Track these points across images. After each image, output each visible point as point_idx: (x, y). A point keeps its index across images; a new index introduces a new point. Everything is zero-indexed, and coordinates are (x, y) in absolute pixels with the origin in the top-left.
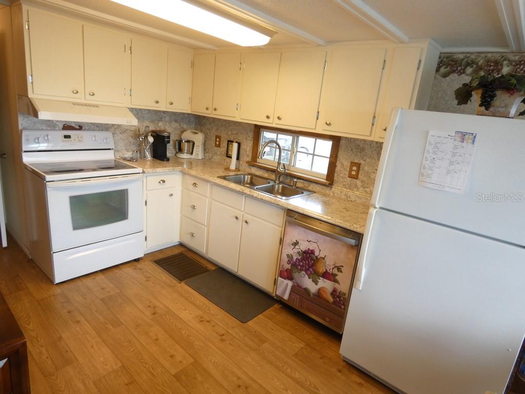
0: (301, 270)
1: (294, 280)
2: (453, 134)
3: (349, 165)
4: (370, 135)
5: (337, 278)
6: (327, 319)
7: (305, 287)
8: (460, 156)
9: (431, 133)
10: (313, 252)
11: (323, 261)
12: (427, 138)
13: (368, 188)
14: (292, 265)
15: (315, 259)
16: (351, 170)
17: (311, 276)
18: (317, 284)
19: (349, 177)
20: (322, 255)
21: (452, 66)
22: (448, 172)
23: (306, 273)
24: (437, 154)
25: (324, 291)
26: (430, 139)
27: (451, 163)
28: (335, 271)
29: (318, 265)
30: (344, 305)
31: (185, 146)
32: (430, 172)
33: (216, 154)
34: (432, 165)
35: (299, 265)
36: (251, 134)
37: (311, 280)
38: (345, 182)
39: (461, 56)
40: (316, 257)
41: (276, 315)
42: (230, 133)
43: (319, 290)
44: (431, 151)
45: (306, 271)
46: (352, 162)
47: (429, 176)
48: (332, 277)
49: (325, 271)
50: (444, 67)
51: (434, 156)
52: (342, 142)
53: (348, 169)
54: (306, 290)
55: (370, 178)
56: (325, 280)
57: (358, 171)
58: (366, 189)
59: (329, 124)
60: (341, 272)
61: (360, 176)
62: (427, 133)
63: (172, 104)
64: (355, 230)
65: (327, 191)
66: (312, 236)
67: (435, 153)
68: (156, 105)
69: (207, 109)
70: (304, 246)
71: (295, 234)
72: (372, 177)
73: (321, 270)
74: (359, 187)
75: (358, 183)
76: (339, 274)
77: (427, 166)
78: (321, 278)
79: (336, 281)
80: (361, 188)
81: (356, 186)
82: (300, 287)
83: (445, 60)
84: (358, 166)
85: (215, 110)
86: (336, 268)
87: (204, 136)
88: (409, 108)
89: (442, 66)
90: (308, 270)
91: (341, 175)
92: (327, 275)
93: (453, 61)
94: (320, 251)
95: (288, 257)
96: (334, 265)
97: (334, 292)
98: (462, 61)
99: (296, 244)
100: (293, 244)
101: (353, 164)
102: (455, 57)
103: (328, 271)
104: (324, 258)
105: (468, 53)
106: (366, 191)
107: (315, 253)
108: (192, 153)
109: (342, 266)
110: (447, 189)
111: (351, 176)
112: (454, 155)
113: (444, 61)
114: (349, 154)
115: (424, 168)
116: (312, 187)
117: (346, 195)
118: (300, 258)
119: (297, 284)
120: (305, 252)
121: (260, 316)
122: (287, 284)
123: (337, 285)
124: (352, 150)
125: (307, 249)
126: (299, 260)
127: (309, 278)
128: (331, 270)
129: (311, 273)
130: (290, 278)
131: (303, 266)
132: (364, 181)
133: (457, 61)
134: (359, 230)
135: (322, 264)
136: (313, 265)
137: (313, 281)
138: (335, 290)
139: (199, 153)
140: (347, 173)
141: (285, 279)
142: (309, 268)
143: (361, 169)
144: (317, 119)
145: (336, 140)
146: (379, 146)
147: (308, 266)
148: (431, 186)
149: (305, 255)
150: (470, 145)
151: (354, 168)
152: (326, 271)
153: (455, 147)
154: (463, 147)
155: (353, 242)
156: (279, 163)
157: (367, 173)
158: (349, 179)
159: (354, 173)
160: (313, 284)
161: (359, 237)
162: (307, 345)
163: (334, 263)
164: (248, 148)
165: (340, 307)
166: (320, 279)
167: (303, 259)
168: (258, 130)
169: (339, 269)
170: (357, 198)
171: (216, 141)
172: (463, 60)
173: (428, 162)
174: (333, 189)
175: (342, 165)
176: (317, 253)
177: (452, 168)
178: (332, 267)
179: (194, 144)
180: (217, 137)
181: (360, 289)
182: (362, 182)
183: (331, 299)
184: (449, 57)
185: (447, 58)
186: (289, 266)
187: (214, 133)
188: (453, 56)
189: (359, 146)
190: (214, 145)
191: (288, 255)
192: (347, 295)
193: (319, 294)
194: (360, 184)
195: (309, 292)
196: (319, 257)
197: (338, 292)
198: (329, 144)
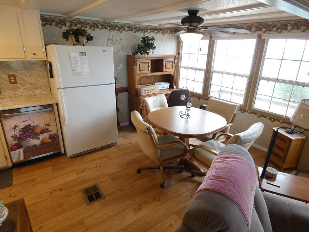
0: (26, 138)
1: (23, 147)
2: (79, 53)
3: (7, 77)
4: (25, 58)
5: (49, 129)
6: (52, 150)
7: (32, 145)
8: (83, 61)
9: (71, 54)
10: (29, 125)
11: (38, 126)
12: (70, 56)
13: (26, 86)
14: (18, 139)
15: (33, 128)
16: (10, 79)
17: (34, 137)
18: (39, 139)
19: (10, 84)
20: (36, 124)
22: (82, 67)
23: (30, 138)
24: (75, 62)
25: (45, 140)
26: (71, 56)
27: (82, 64)
28: (47, 127)
29: (36, 129)
30: (58, 138)
32: (76, 69)
34: (76, 66)
35: (23, 137)
37: (35, 139)
38: (8, 87)
39: (48, 17)
40: (33, 127)
41: (21, 171)
43: (42, 141)
44: (73, 61)
45: (30, 137)
46: (8, 75)
48: (46, 131)
49: (41, 130)
51: (75, 63)
53: (8, 79)
54: (34, 146)
55: (25, 81)
56: (43, 134)
57: (15, 79)
58: (25, 87)
60: (50, 125)
61: (17, 81)
62: (70, 54)
66: (24, 118)
70: (22, 126)
71: (12, 122)
72: (25, 80)
73: (39, 131)
74: (20, 87)
75: (18, 85)
76: (50, 127)
77: (74, 67)
78: (40, 135)
79: (50, 131)
80: (22, 88)
81: (18, 87)
82: (30, 147)
84: (14, 76)
86: (47, 125)
90: (31, 135)
91: (4, 84)
92: (43, 132)
94: (34, 122)
95: (13, 138)
96: (45, 124)
97: (51, 137)
99: (15, 127)
100: (13, 129)
101: (10, 76)
103: (43, 129)
104: (38, 125)
106: (26, 88)
107: (31, 125)
109: (50, 123)
110: (84, 73)
111: (11, 83)
112: (81, 61)
114: (4, 71)
115: (74, 68)
117: (14, 94)
118: (22, 133)
119: (26, 147)
120: (24, 128)
122: (19, 152)
123: (50, 133)
124: (5, 68)
125: (25, 126)
126: (22, 134)
127: (33, 139)
128: (44, 128)
129: (33, 136)
130: (20, 147)
131: (26, 136)
132: (22, 84)
133: (47, 19)
135: (38, 128)
136: (32, 131)
137: (36, 139)
138: (50, 135)
140: (8, 82)
141: (16, 150)
142: (31, 134)
143: (16, 77)
147: (30, 134)
148: (78, 74)
149: (25, 130)
150: (85, 56)
151: (12, 78)
152: (42, 130)
153: (81, 58)
154: (83, 58)
157: (22, 78)
158: (11, 85)
159: (13, 81)
160: (37, 140)
163: (44, 124)
165: (56, 141)
166: (40, 136)
167: (24, 133)
170: (22, 94)
173: (74, 65)
176: (32, 125)
177: (82, 66)
178: (44, 126)
181: (67, 124)
182: (20, 84)
183: (50, 141)
186: (16, 142)
191: (12, 137)
192: (57, 134)
193: (43, 143)
194: (20, 85)
195: (36, 146)
196: (34, 126)
197: (52, 135)
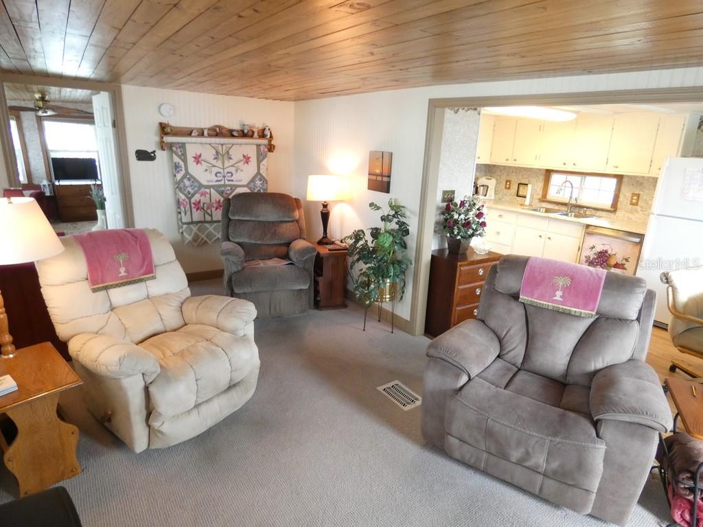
0: (597, 265)
3: (630, 195)
4: (649, 172)
5: (625, 266)
9: (688, 170)
10: (606, 252)
11: (615, 256)
12: (685, 173)
13: (646, 211)
15: (608, 256)
16: (632, 199)
19: (631, 204)
20: (613, 253)
22: (699, 190)
23: (601, 267)
24: (691, 181)
26: (687, 173)
27: (700, 185)
28: (624, 262)
29: (611, 259)
31: (481, 190)
32: (687, 191)
33: (506, 194)
34: (689, 187)
35: (595, 262)
36: (542, 178)
38: (627, 208)
42: (520, 177)
44: (688, 179)
46: (632, 194)
47: (687, 194)
48: (621, 266)
52: (625, 180)
53: (630, 199)
56: (616, 269)
57: (638, 200)
59: (617, 167)
60: (628, 262)
61: (639, 203)
64: (639, 232)
65: (612, 215)
66: (606, 240)
69: (507, 160)
70: (599, 248)
71: (591, 241)
72: (649, 203)
73: (613, 262)
74: (639, 211)
75: (638, 208)
76: (626, 263)
77: (686, 188)
78: (612, 268)
79: (624, 269)
80: (641, 212)
81: (636, 211)
84: (638, 196)
85: (515, 160)
86: (624, 260)
87: (496, 181)
88: (677, 156)
90: (602, 264)
91: (624, 203)
92: (617, 266)
94: (612, 250)
96: (623, 258)
99: (593, 247)
100: (590, 249)
101: (634, 195)
106: (645, 214)
108: (485, 195)
109: (629, 258)
110: (698, 200)
111: (632, 204)
114: (630, 188)
115: (684, 189)
116: (599, 213)
117: (628, 217)
120: (600, 252)
123: (625, 271)
124: (633, 185)
125: (602, 250)
126: (595, 258)
128: (620, 262)
129: (605, 266)
131: (598, 262)
134: (641, 232)
135: (613, 259)
136: (606, 260)
139: (491, 192)
140: (629, 202)
142: (603, 262)
143: (640, 198)
144: (607, 163)
145: (620, 178)
146: (655, 180)
148: (688, 199)
149: (600, 254)
151: (635, 198)
152: (617, 263)
155: (637, 240)
156: (571, 197)
157: (646, 200)
158: (630, 206)
159: (634, 201)
161: (642, 236)
163: (622, 256)
164: (538, 189)
167: (597, 258)
168: (548, 173)
169: (627, 260)
171: (506, 184)
174: (617, 214)
175: (625, 196)
176: (609, 253)
177: (701, 188)
178: (621, 259)
179: (488, 187)
180: (507, 181)
182: (641, 207)
187: (504, 178)
189: (638, 181)
190: (504, 188)
191: (586, 257)
194: (640, 209)
196: (611, 254)
198: (614, 181)
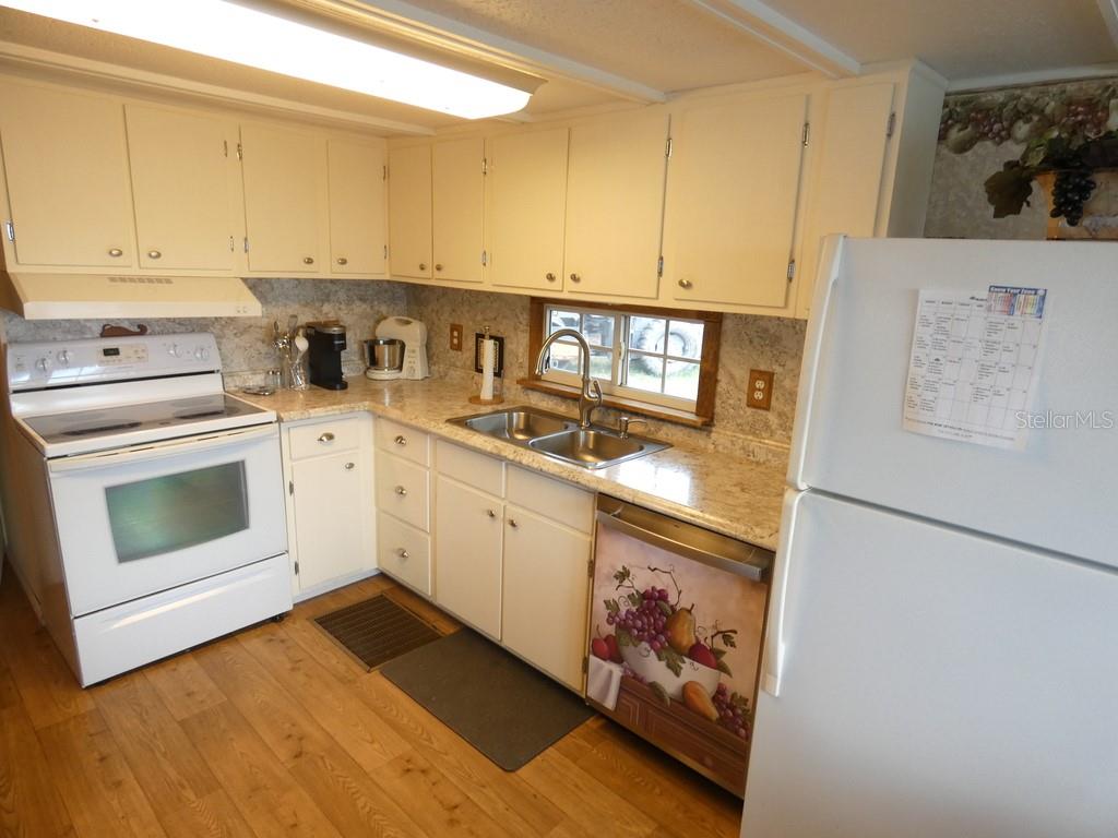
0: (640, 639)
1: (625, 663)
2: (984, 294)
3: (747, 377)
4: (786, 305)
5: (724, 659)
6: (708, 761)
7: (651, 680)
8: (1007, 349)
9: (924, 294)
10: (663, 595)
11: (689, 616)
12: (915, 307)
14: (619, 626)
15: (670, 612)
16: (752, 389)
17: (664, 655)
18: (677, 674)
19: (748, 406)
20: (685, 604)
21: (977, 123)
22: (978, 394)
23: (652, 648)
24: (942, 348)
25: (697, 693)
26: (923, 309)
27: (984, 370)
28: (719, 643)
29: (678, 626)
30: (744, 726)
31: (385, 353)
32: (929, 396)
33: (454, 365)
34: (932, 377)
35: (635, 627)
36: (525, 318)
37: (663, 663)
38: (741, 417)
39: (1000, 97)
40: (672, 607)
41: (590, 747)
42: (479, 318)
43: (684, 688)
44: (928, 340)
45: (652, 640)
46: (752, 371)
47: (928, 406)
48: (712, 657)
49: (694, 642)
50: (958, 126)
51: (938, 354)
52: (728, 325)
53: (745, 387)
54: (655, 689)
56: (696, 664)
57: (768, 391)
59: (688, 286)
60: (733, 645)
61: (774, 403)
62: (915, 294)
63: (344, 262)
64: (758, 542)
65: (699, 440)
66: (659, 557)
67: (938, 345)
68: (309, 267)
69: (422, 268)
70: (641, 581)
71: (621, 552)
73: (687, 640)
74: (773, 427)
75: (772, 417)
76: (728, 649)
77: (921, 381)
78: (686, 659)
79: (722, 668)
80: (779, 432)
81: (767, 426)
82: (641, 680)
83: (958, 109)
84: (769, 377)
85: (439, 268)
86: (720, 635)
87: (424, 327)
88: (875, 234)
89: (952, 125)
90: (655, 638)
91: (731, 402)
92: (698, 653)
93: (980, 111)
94: (680, 593)
95: (608, 608)
96: (715, 627)
97: (719, 695)
98: (1000, 109)
99: (623, 575)
100: (616, 577)
101: (756, 374)
102: (983, 100)
103: (702, 642)
104: (689, 611)
105: (1016, 87)
107: (669, 599)
108: (400, 368)
109: (735, 632)
110: (978, 440)
111: (752, 403)
112: (990, 347)
113: (958, 114)
114: (745, 352)
115: (915, 385)
116: (665, 432)
117: (743, 448)
118: (634, 609)
119: (633, 671)
120: (645, 596)
121: (551, 751)
122: (611, 673)
123: (724, 678)
124: (751, 342)
125: (650, 589)
126: (633, 614)
127: (660, 659)
128: (709, 641)
129: (663, 647)
130: (616, 657)
131: (642, 630)
132: (785, 414)
133: (988, 110)
134: (766, 542)
135: (686, 626)
136: (665, 628)
137: (669, 666)
138: (721, 691)
139: (415, 365)
140: (744, 398)
141: (604, 659)
142: (657, 633)
143: (774, 385)
144: (660, 273)
145: (714, 323)
147: (654, 629)
148: (935, 431)
149: (645, 602)
150: (1032, 320)
151: (760, 384)
152: (698, 642)
153: (993, 328)
154: (1012, 327)
155: (754, 571)
156: (586, 381)
157: (790, 394)
158: (750, 411)
159: (759, 396)
160: (670, 673)
161: (765, 559)
162: (661, 827)
163: (713, 623)
164: (521, 350)
165: (737, 733)
166: (684, 662)
167: (642, 612)
168: (538, 307)
169: (727, 638)
170: (770, 456)
171: (452, 337)
172: (1004, 105)
173: (923, 371)
174: (713, 435)
175: (732, 377)
176: (672, 599)
177: (986, 382)
178: (710, 633)
179: (403, 346)
180: (454, 328)
181: (777, 694)
182: (780, 415)
183: (714, 713)
184: (970, 102)
185: (963, 104)
186: (610, 630)
187: (446, 320)
188: (979, 98)
189: (766, 330)
190: (448, 346)
191: (607, 603)
192: (750, 703)
193: (685, 698)
194: (776, 421)
195: (661, 692)
196: (678, 608)
197: (729, 694)
198: (695, 332)
